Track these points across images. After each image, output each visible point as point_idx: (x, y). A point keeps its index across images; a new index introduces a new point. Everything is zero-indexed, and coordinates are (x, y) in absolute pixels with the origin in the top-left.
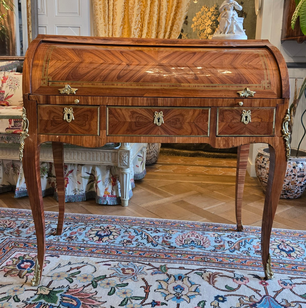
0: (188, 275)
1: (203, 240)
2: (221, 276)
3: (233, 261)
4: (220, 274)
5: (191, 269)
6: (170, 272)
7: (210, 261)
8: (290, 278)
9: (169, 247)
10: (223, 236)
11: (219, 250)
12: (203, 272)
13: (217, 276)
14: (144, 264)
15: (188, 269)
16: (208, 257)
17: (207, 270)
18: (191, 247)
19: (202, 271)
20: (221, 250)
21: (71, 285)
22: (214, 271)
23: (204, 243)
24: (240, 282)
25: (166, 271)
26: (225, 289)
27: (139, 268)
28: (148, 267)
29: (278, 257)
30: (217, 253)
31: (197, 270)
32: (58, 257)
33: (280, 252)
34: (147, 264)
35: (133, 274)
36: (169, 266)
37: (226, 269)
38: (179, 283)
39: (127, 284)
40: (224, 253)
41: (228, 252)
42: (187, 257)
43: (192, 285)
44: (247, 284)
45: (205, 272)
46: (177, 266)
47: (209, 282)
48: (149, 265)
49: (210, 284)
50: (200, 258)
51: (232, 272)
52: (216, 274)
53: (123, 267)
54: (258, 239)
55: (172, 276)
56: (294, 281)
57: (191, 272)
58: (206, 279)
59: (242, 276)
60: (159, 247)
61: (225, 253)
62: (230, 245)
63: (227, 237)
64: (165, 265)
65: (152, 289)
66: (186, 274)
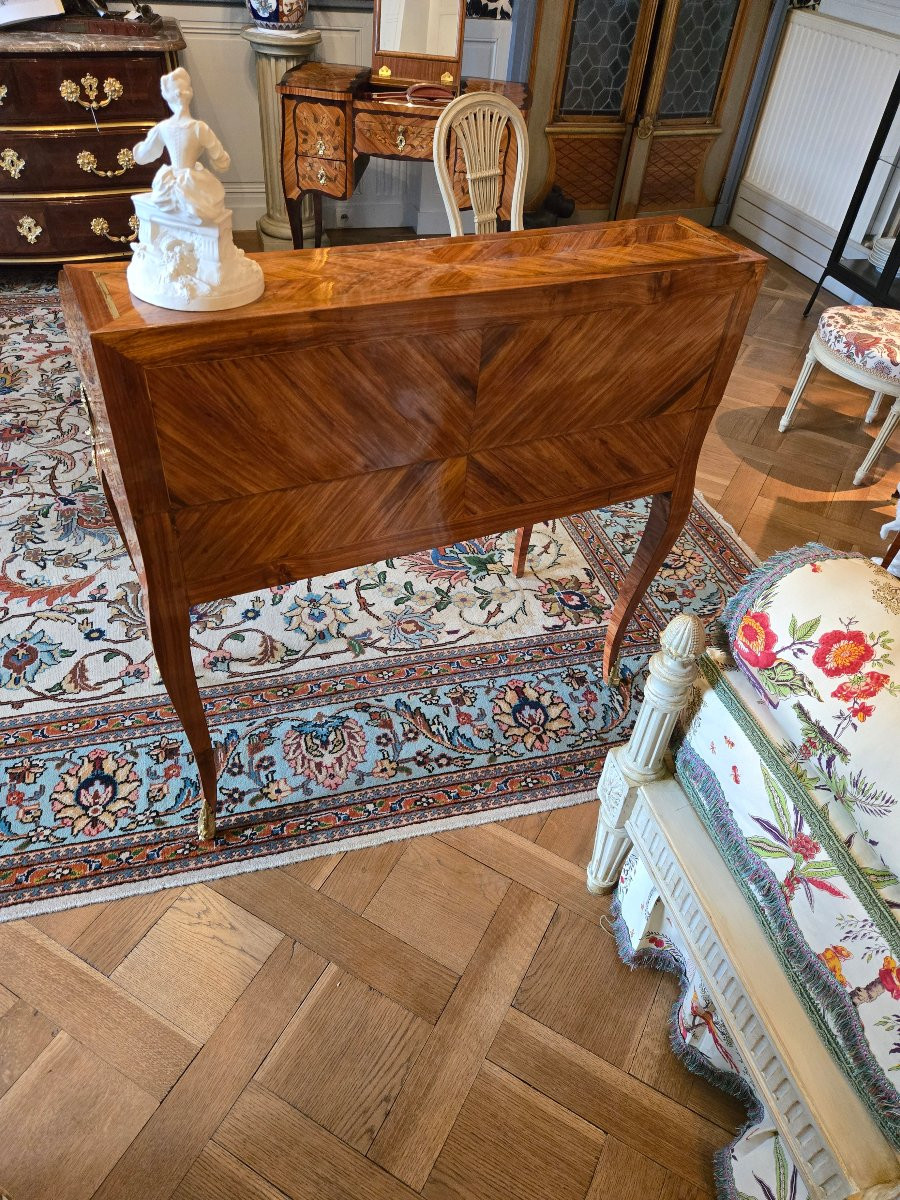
0: (310, 643)
1: (304, 758)
2: (253, 658)
3: (229, 704)
4: (254, 662)
5: (309, 657)
6: (342, 644)
7: (276, 689)
8: (124, 690)
9: (369, 706)
10: (255, 794)
11: (261, 730)
12: (285, 658)
13: (260, 657)
14: (396, 650)
15: (313, 656)
16: (282, 700)
17: (279, 665)
18: (324, 720)
19: (289, 660)
20: (257, 732)
21: (471, 585)
22: (267, 666)
23: (299, 745)
24: (219, 655)
25: (350, 644)
26: (243, 634)
27: (397, 640)
28: (383, 643)
29: (128, 747)
30: (265, 719)
31: (297, 660)
32: (547, 629)
33: (118, 768)
34: (391, 649)
35: (399, 624)
36: (349, 657)
37: (244, 679)
38: (320, 626)
39: (397, 603)
40: (251, 725)
41: (242, 728)
42: (325, 686)
43: (299, 627)
44: (206, 653)
45: (282, 659)
46: (335, 660)
47: (272, 640)
48: (385, 650)
49: (270, 637)
50: (298, 694)
51: (233, 675)
52: (262, 660)
53: (424, 632)
54: (161, 810)
55: (336, 636)
56: (118, 685)
57: (307, 652)
58: (278, 646)
59: (215, 668)
60: (389, 701)
61: (248, 723)
62: (237, 761)
63: (243, 794)
64: (357, 656)
65: (356, 606)
66: (314, 644)
